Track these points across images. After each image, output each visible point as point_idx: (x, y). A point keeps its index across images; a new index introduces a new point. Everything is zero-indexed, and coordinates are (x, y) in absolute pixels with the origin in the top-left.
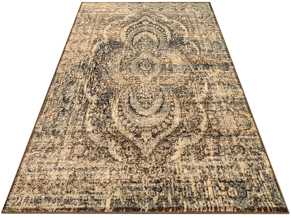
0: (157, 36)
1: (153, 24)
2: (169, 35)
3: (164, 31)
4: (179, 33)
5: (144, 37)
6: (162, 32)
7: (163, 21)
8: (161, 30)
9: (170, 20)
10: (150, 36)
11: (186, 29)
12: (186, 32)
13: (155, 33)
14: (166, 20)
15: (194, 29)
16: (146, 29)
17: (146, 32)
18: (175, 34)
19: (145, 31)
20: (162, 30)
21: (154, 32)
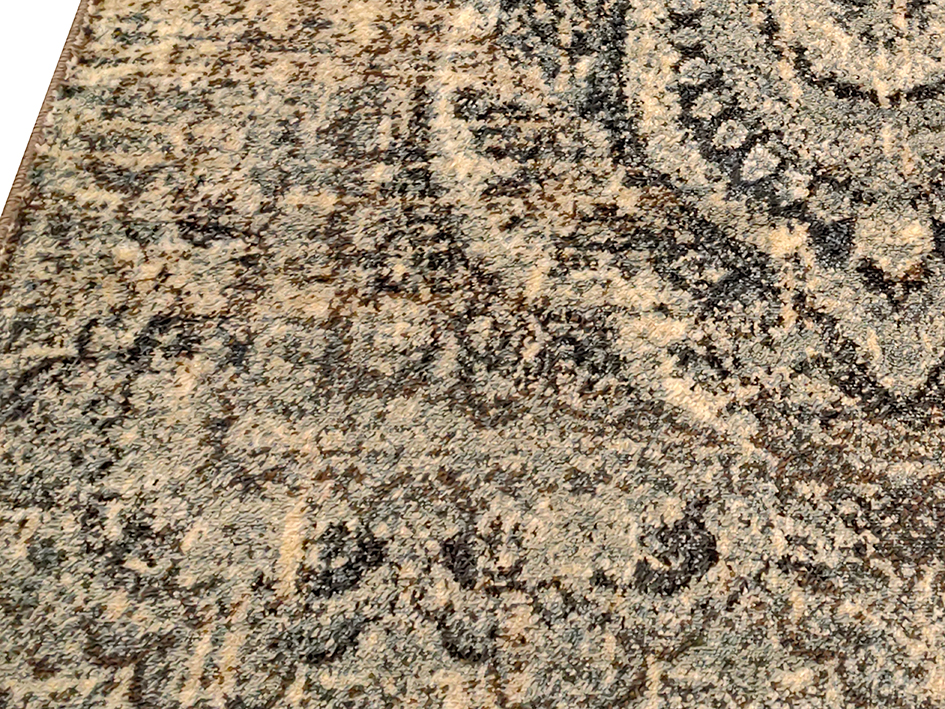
0: (771, 28)
1: (798, 209)
2: (649, 40)
3: (687, 96)
4: (535, 74)
5: (901, 22)
6: (715, 82)
7: (678, 281)
8: (726, 115)
9: (593, 297)
10: (838, 32)
11: (442, 120)
12: (446, 82)
13: (786, 70)
14: (645, 289)
15: (341, 134)
16: (887, 134)
17: (883, 91)
18: (579, 46)
19: (895, 99)
20: (708, 106)
21: (796, 91)
